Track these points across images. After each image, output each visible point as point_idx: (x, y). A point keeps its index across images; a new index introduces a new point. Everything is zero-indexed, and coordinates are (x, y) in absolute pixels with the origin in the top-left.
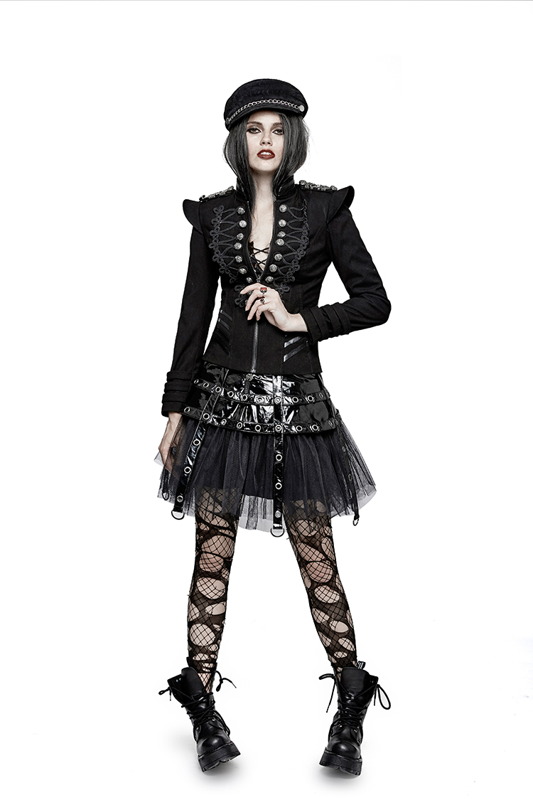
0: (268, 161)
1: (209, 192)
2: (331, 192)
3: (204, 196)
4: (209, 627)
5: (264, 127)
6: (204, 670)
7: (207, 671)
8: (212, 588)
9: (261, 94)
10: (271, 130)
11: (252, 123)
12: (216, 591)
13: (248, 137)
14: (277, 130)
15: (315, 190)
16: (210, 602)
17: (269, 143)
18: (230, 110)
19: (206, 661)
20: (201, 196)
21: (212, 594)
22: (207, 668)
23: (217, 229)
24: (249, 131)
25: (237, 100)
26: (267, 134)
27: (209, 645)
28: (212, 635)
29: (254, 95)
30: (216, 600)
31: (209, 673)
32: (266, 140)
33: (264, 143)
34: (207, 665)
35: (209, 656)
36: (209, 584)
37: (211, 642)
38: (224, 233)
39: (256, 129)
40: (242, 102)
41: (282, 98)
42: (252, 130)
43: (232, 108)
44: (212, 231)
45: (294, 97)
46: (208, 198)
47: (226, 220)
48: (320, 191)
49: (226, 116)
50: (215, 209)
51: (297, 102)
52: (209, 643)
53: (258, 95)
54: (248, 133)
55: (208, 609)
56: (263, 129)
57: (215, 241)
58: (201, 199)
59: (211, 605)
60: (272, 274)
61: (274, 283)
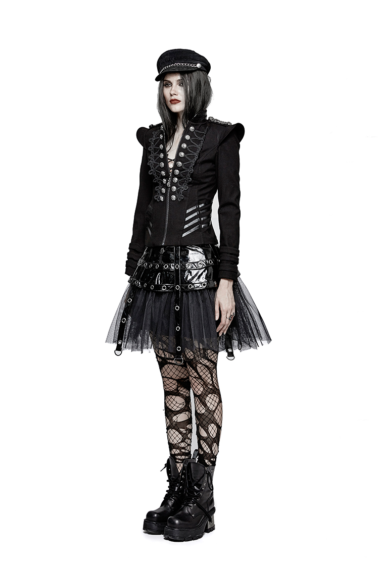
3: (152, 125)
4: (177, 430)
6: (178, 460)
7: (180, 461)
8: (174, 403)
9: (170, 60)
11: (166, 81)
12: (177, 405)
16: (175, 413)
19: (178, 454)
21: (175, 407)
22: (179, 459)
23: (152, 145)
24: (166, 86)
27: (179, 443)
28: (180, 436)
29: (166, 62)
30: (178, 411)
31: (181, 463)
34: (179, 457)
35: (180, 451)
36: (172, 400)
37: (180, 441)
41: (183, 61)
44: (150, 147)
45: (192, 59)
50: (153, 132)
52: (179, 441)
55: (174, 418)
57: (152, 153)
59: (175, 415)
60: (176, 176)
61: (178, 183)
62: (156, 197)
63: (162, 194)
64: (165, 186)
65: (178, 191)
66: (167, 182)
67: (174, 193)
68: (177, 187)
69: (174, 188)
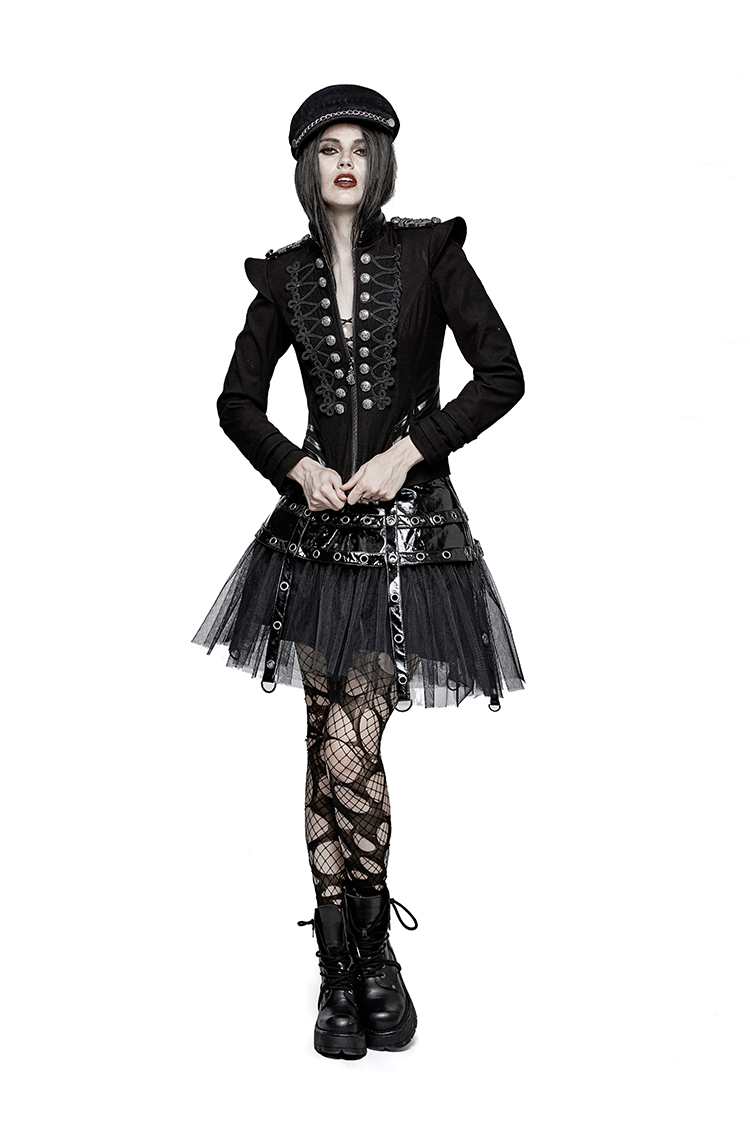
0: (349, 191)
1: (279, 244)
2: (432, 226)
3: (272, 251)
5: (343, 145)
9: (337, 103)
10: (352, 149)
11: (327, 140)
13: (320, 161)
14: (360, 150)
15: (412, 227)
17: (349, 165)
18: (297, 129)
19: (339, 896)
20: (267, 251)
23: (296, 297)
24: (323, 151)
25: (306, 114)
26: (347, 154)
29: (328, 106)
32: (346, 160)
33: (342, 165)
34: (340, 901)
38: (305, 300)
39: (333, 149)
40: (312, 116)
41: (365, 108)
42: (326, 151)
43: (300, 126)
44: (291, 302)
45: (381, 108)
46: (276, 254)
47: (305, 281)
48: (418, 228)
49: (292, 138)
50: (288, 268)
51: (384, 114)
53: (333, 105)
54: (321, 155)
56: (341, 148)
57: (298, 314)
58: (267, 255)
60: (364, 360)
61: (372, 374)
62: (324, 408)
63: (340, 400)
64: (342, 383)
65: (376, 390)
66: (346, 374)
67: (368, 395)
68: (372, 383)
69: (367, 385)
